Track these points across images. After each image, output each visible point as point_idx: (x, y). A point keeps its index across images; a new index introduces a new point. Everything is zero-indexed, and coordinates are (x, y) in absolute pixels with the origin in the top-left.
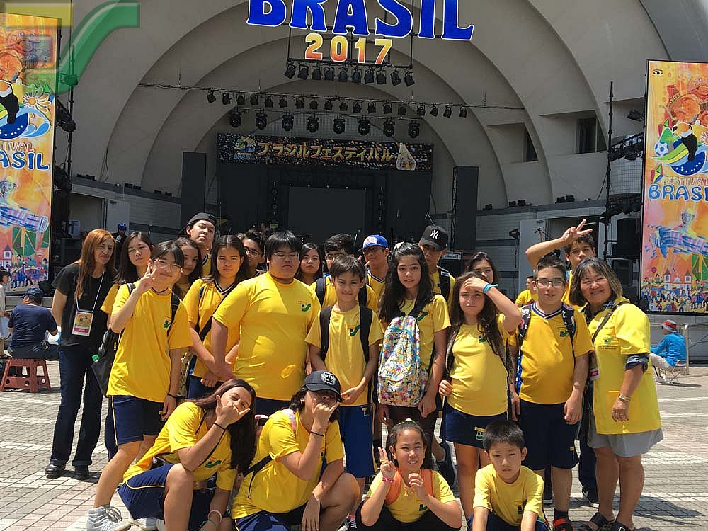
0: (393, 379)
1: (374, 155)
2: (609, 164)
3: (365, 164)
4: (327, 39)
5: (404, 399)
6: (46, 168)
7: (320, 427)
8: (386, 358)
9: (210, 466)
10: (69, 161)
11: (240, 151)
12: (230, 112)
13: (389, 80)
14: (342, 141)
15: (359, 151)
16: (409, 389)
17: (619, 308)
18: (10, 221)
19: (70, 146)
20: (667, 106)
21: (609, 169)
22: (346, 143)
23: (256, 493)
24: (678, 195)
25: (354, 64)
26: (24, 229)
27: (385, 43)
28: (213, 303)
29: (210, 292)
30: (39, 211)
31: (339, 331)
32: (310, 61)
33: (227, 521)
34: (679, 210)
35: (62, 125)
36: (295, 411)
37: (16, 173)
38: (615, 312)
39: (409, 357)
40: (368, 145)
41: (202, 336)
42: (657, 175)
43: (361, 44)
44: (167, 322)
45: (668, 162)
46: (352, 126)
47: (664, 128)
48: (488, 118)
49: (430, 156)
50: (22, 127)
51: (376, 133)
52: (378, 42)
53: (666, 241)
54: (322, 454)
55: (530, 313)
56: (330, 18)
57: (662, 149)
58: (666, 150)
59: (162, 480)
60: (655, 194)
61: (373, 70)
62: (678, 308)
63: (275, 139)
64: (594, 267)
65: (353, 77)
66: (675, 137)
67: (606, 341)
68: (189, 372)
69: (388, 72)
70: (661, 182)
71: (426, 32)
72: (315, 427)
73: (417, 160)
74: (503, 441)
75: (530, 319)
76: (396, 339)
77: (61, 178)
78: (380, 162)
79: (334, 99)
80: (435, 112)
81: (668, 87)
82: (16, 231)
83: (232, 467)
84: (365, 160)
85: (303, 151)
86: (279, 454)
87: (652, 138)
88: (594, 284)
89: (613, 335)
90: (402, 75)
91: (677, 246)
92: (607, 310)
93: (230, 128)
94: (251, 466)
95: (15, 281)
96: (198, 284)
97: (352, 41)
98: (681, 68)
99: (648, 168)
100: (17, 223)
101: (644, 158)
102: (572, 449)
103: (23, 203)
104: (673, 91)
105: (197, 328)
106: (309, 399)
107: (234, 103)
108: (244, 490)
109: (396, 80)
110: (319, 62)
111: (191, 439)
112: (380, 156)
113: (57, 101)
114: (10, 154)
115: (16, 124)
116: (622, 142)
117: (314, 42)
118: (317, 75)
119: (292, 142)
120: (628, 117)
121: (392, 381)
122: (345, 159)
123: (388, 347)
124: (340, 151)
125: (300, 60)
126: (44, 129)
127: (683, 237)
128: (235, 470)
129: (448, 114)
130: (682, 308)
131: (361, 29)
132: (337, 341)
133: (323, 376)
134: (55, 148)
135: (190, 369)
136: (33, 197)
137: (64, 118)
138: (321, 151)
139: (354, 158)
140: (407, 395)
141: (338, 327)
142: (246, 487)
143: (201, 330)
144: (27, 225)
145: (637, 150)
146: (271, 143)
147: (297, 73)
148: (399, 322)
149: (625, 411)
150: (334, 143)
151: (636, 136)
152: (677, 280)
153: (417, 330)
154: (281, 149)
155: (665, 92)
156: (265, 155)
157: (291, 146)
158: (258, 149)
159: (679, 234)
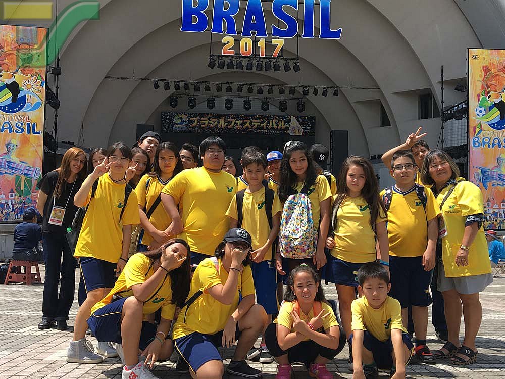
0: (294, 236)
1: (273, 125)
2: (443, 125)
3: (266, 131)
4: (238, 41)
5: (303, 251)
6: (39, 133)
7: (237, 264)
8: (287, 223)
9: (156, 301)
10: (56, 130)
11: (177, 124)
12: (170, 97)
13: (282, 68)
14: (251, 116)
15: (262, 123)
16: (307, 243)
17: (459, 184)
18: (14, 171)
19: (56, 119)
20: (483, 81)
21: (443, 128)
22: (253, 117)
23: (190, 319)
24: (494, 144)
25: (257, 58)
26: (23, 177)
27: (279, 42)
28: (156, 191)
29: (154, 184)
30: (34, 163)
31: (250, 206)
32: (225, 56)
33: (169, 342)
34: (495, 154)
35: (49, 103)
36: (218, 258)
37: (17, 137)
38: (456, 187)
39: (306, 220)
40: (269, 118)
41: (149, 215)
42: (478, 130)
43: (262, 43)
44: (120, 204)
45: (485, 120)
46: (256, 106)
47: (482, 97)
48: (354, 96)
49: (313, 125)
50: (22, 104)
51: (273, 109)
52: (274, 42)
54: (239, 290)
55: (392, 192)
56: (240, 26)
57: (481, 111)
58: (484, 112)
59: (120, 308)
60: (477, 144)
61: (271, 61)
62: (497, 226)
63: (202, 115)
64: (439, 155)
65: (257, 67)
66: (490, 102)
67: (451, 207)
68: (139, 241)
69: (282, 63)
70: (481, 135)
71: (308, 33)
72: (234, 264)
73: (304, 128)
74: (375, 277)
75: (392, 196)
76: (293, 210)
77: (50, 141)
78: (277, 130)
79: (244, 85)
80: (315, 93)
81: (484, 67)
82: (18, 178)
83: (172, 304)
84: (267, 129)
85: (222, 123)
86: (206, 286)
87: (473, 104)
88: (440, 167)
89: (456, 203)
90: (291, 65)
91: (495, 181)
92: (450, 186)
93: (170, 108)
94: (186, 301)
95: (17, 215)
96: (145, 178)
97: (255, 42)
98: (492, 54)
99: (472, 125)
100: (18, 173)
101: (468, 118)
102: (426, 291)
103: (23, 159)
104: (487, 70)
105: (144, 210)
106: (227, 249)
107: (172, 90)
108: (181, 318)
109: (287, 68)
110: (232, 56)
111: (142, 278)
112: (277, 125)
113: (47, 86)
114: (14, 124)
115: (18, 102)
116: (451, 108)
117: (228, 42)
118: (231, 66)
119: (214, 117)
120: (455, 89)
121: (294, 238)
122: (252, 128)
123: (288, 215)
124: (248, 123)
125: (219, 56)
126: (37, 106)
128: (174, 306)
129: (325, 93)
130: (500, 226)
131: (262, 33)
132: (248, 214)
133: (238, 231)
134: (45, 119)
135: (139, 240)
136: (30, 154)
137: (52, 99)
138: (235, 123)
139: (258, 128)
140: (305, 248)
141: (249, 203)
142: (182, 316)
143: (147, 211)
144: (25, 174)
145: (463, 112)
146: (199, 118)
147: (217, 65)
148: (294, 198)
149: (465, 257)
150: (244, 117)
151: (461, 103)
152: (496, 206)
153: (309, 201)
154: (206, 122)
155: (481, 71)
156: (195, 127)
157: (213, 120)
158: (190, 122)
159: (495, 173)
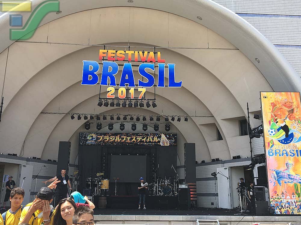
1: (150, 140)
2: (251, 140)
3: (146, 144)
4: (117, 90)
11: (89, 140)
12: (85, 123)
13: (145, 105)
14: (136, 134)
15: (143, 138)
20: (272, 112)
21: (251, 143)
22: (137, 135)
24: (283, 154)
25: (129, 99)
27: (143, 90)
32: (109, 99)
34: (284, 161)
40: (147, 135)
42: (271, 145)
43: (132, 90)
45: (276, 138)
46: (139, 127)
47: (272, 123)
48: (199, 121)
49: (176, 139)
51: (150, 129)
52: (140, 90)
53: (280, 177)
56: (118, 81)
57: (272, 132)
58: (274, 132)
60: (271, 154)
61: (138, 101)
62: (291, 212)
63: (105, 134)
65: (129, 105)
66: (277, 126)
69: (145, 102)
70: (274, 148)
71: (161, 84)
73: (170, 141)
78: (153, 142)
79: (128, 116)
80: (173, 119)
81: (271, 103)
84: (146, 142)
85: (118, 139)
87: (266, 128)
90: (151, 103)
91: (286, 180)
93: (86, 130)
97: (128, 90)
99: (267, 141)
101: (264, 137)
104: (273, 105)
109: (148, 105)
110: (113, 99)
112: (153, 140)
117: (111, 91)
119: (113, 135)
120: (254, 118)
122: (137, 142)
124: (135, 138)
125: (105, 99)
127: (288, 175)
129: (179, 120)
130: (293, 212)
131: (132, 84)
138: (126, 138)
139: (141, 141)
145: (260, 133)
146: (103, 136)
147: (103, 104)
150: (132, 135)
151: (259, 126)
152: (288, 197)
154: (108, 139)
155: (270, 106)
156: (101, 141)
157: (112, 137)
158: (98, 139)
159: (286, 174)
